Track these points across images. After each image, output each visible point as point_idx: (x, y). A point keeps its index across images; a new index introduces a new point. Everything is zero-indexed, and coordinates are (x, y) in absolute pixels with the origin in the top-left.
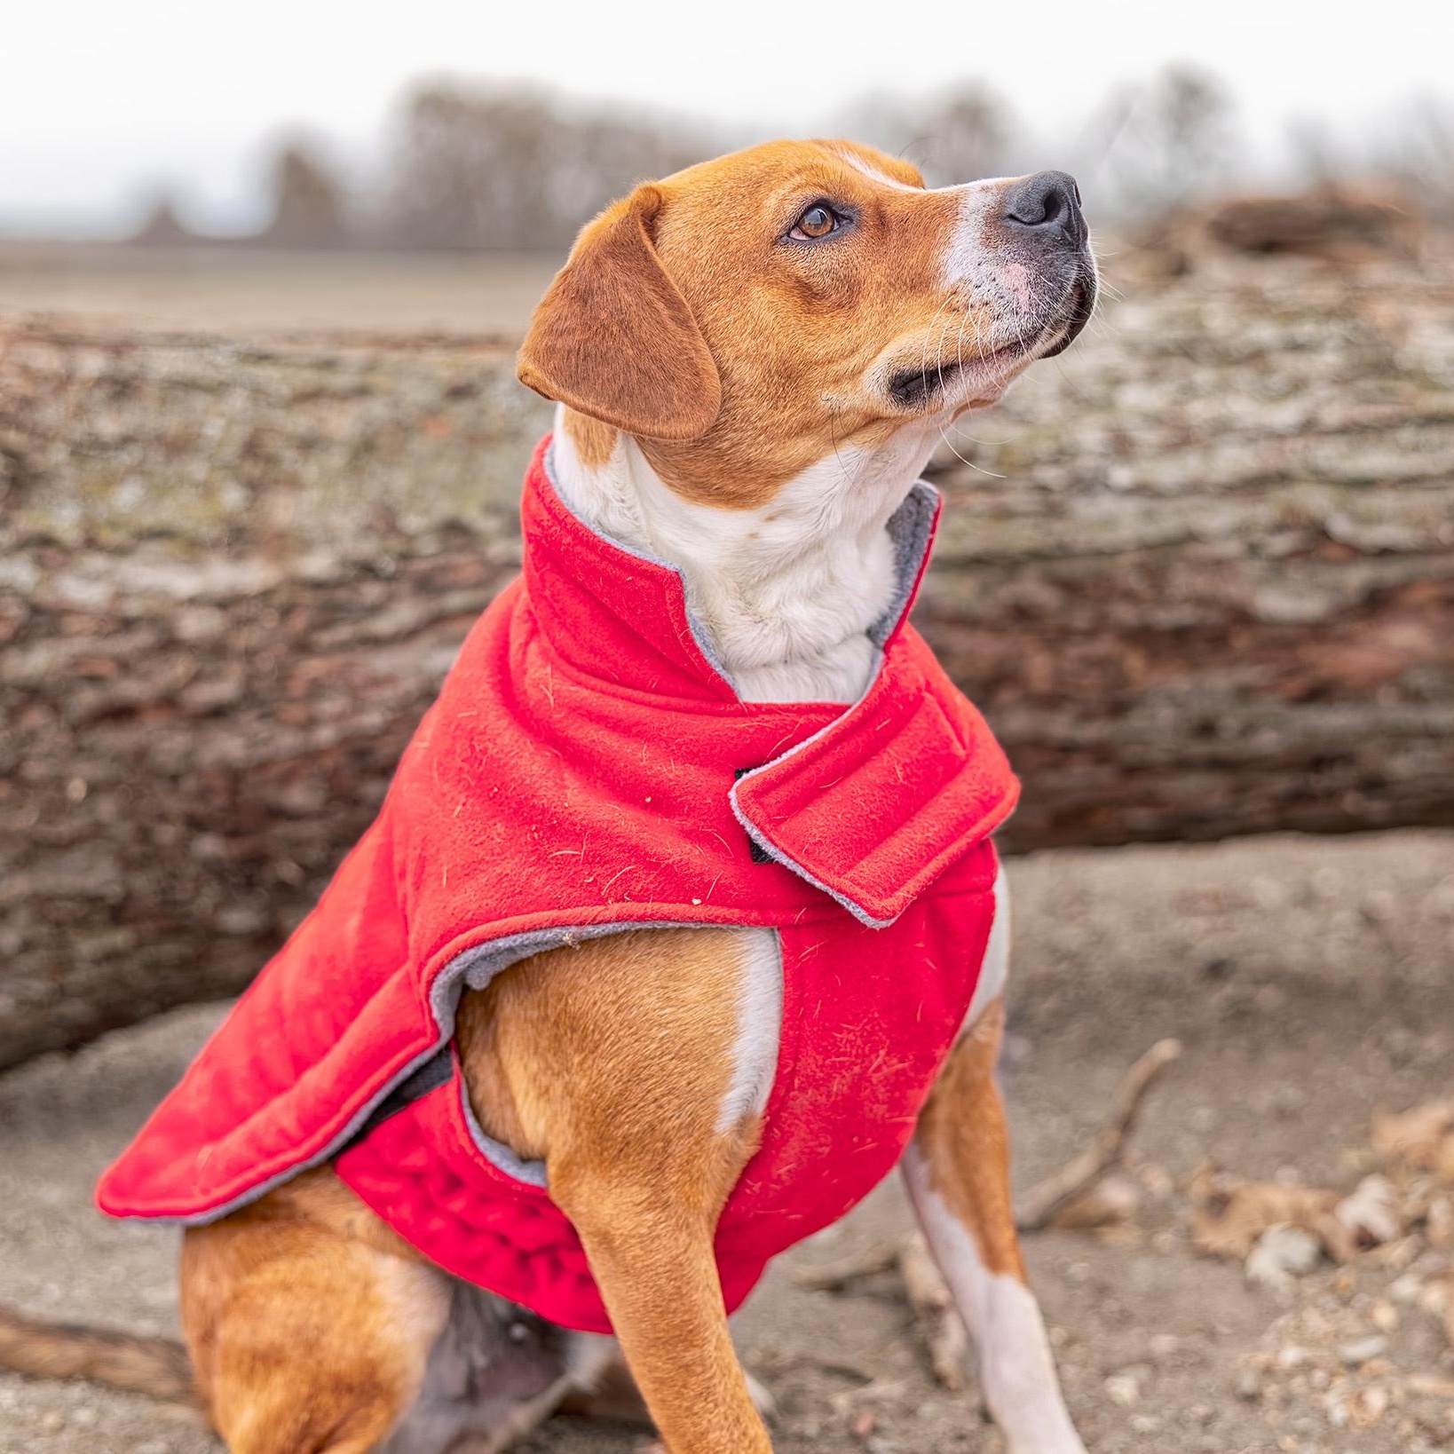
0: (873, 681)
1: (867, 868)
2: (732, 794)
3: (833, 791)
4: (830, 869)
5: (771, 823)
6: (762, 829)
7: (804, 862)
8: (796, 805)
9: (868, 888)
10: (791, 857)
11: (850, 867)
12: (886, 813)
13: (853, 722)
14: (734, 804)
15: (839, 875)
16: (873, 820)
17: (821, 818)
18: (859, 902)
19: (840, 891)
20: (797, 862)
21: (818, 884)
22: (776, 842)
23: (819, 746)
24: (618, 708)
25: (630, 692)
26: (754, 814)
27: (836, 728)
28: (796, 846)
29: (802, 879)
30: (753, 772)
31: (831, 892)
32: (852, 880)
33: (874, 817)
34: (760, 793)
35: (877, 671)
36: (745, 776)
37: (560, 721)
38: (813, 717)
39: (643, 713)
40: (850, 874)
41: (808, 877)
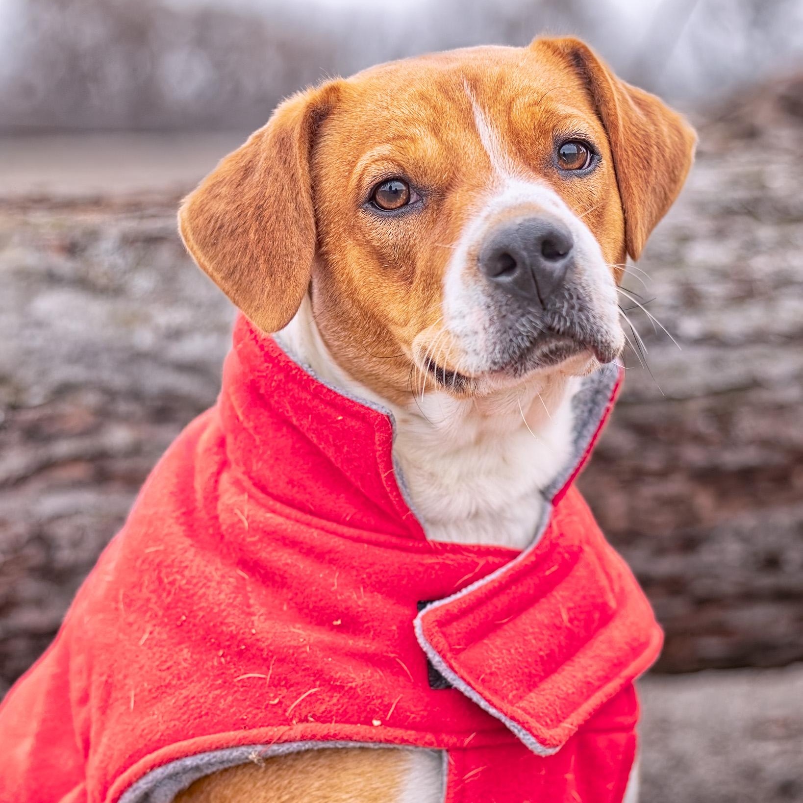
0: (543, 530)
1: (536, 699)
2: (417, 622)
3: (506, 627)
4: (503, 698)
5: (452, 652)
6: (444, 657)
7: (480, 689)
8: (474, 637)
9: (538, 718)
10: (469, 684)
11: (521, 698)
12: (552, 651)
13: (526, 565)
14: (418, 631)
15: (512, 703)
16: (541, 657)
17: (496, 651)
18: (529, 730)
19: (513, 718)
20: (474, 688)
21: (492, 711)
22: (457, 669)
23: (496, 584)
24: (313, 536)
25: (324, 523)
26: (438, 642)
27: (512, 569)
28: (475, 675)
29: (477, 706)
30: (437, 604)
31: (503, 719)
32: (524, 710)
33: (541, 653)
34: (444, 621)
35: (546, 521)
36: (429, 607)
37: (254, 543)
38: (491, 559)
39: (334, 542)
40: (522, 704)
41: (483, 704)
